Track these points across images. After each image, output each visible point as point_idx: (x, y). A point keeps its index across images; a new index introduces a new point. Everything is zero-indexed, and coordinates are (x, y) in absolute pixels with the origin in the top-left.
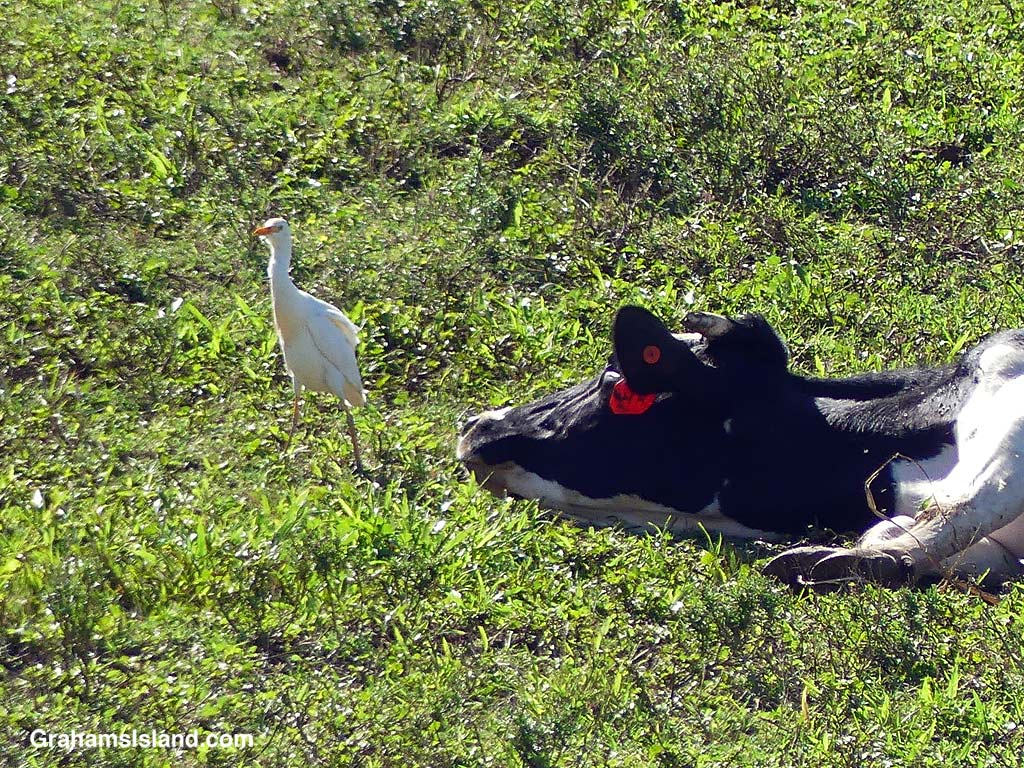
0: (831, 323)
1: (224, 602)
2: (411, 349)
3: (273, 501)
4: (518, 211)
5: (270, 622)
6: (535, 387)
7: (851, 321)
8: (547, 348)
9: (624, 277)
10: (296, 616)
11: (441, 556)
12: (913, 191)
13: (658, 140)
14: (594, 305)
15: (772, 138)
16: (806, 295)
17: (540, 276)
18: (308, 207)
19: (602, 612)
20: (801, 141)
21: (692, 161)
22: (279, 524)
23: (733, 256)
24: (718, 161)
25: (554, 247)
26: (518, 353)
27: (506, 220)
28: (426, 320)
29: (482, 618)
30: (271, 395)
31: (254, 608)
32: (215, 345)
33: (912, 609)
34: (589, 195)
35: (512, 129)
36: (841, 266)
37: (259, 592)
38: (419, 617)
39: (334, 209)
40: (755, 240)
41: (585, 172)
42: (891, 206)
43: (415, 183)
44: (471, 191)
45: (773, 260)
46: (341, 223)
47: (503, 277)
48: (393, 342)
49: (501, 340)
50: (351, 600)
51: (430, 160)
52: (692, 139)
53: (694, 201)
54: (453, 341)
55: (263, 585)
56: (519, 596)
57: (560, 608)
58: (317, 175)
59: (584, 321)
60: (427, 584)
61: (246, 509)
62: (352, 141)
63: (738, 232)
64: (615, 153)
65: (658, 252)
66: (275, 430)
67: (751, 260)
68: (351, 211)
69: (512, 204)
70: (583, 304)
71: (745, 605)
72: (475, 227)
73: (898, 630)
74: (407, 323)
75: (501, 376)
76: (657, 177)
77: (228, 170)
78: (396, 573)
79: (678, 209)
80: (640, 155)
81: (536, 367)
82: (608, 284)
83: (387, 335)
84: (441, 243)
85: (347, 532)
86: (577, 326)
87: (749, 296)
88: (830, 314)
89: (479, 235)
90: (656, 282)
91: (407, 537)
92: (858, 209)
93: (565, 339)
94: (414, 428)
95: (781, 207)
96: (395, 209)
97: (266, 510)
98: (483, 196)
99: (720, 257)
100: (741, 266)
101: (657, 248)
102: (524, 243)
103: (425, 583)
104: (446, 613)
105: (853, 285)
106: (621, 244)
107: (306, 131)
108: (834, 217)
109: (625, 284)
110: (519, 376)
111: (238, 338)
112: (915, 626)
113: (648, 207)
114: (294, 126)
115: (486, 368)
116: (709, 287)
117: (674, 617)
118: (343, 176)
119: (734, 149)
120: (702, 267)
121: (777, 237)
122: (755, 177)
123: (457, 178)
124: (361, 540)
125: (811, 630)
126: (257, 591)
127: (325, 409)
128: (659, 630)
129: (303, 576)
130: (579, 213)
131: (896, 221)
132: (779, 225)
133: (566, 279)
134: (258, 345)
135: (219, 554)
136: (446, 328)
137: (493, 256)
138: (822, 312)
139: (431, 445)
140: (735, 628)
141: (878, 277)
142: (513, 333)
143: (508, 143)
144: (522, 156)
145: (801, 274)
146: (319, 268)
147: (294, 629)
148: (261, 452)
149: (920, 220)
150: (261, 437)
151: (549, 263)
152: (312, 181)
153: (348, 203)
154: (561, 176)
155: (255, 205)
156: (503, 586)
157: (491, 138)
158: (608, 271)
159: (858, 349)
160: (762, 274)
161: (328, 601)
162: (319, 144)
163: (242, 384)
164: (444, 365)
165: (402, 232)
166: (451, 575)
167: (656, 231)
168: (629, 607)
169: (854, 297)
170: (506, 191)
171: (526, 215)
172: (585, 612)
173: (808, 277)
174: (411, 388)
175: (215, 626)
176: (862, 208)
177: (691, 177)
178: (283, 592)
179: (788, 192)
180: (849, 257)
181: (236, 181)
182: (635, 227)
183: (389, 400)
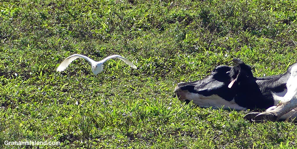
0: (259, 61)
1: (120, 126)
2: (162, 67)
3: (131, 103)
4: (187, 36)
5: (130, 130)
6: (191, 76)
7: (264, 60)
8: (194, 67)
9: (211, 50)
10: (136, 129)
11: (170, 115)
12: (278, 30)
13: (219, 19)
14: (204, 57)
15: (244, 19)
16: (253, 55)
17: (192, 50)
18: (138, 35)
19: (207, 128)
20: (252, 19)
21: (226, 24)
22: (132, 108)
23: (236, 46)
24: (232, 24)
25: (195, 44)
26: (187, 68)
27: (184, 37)
28: (165, 61)
29: (179, 129)
30: (130, 78)
31: (127, 127)
32: (117, 67)
33: (278, 127)
34: (203, 32)
35: (185, 17)
36: (261, 47)
37: (128, 124)
38: (165, 129)
39: (144, 35)
40: (241, 42)
41: (202, 27)
42: (272, 34)
43: (163, 29)
44: (176, 31)
45: (245, 47)
46: (146, 39)
47: (183, 51)
48: (158, 66)
49: (183, 65)
50: (149, 125)
51: (166, 24)
52: (227, 19)
53: (227, 33)
54: (172, 65)
55: (129, 122)
56: (188, 124)
57: (197, 127)
58: (140, 28)
59: (202, 61)
60: (166, 122)
61: (124, 105)
62: (148, 20)
63: (237, 40)
64: (209, 22)
65: (219, 45)
66: (131, 86)
67: (240, 46)
68: (148, 36)
69: (185, 34)
70: (202, 57)
71: (239, 126)
72: (176, 39)
73: (275, 131)
74: (161, 61)
75: (183, 73)
76: (218, 28)
77: (120, 27)
78: (159, 119)
79: (223, 35)
80: (214, 23)
81: (191, 71)
82: (207, 52)
83: (157, 64)
84: (169, 43)
85: (148, 110)
86: (200, 62)
87: (240, 55)
88: (259, 59)
89: (178, 41)
90: (219, 52)
91: (162, 111)
92: (265, 35)
93: (198, 65)
94: (163, 86)
95: (247, 34)
96: (158, 35)
97: (129, 105)
98: (179, 32)
99: (233, 46)
100: (238, 48)
101: (218, 44)
102: (188, 43)
103: (166, 121)
104: (171, 128)
105: (264, 52)
106: (210, 43)
107: (138, 18)
108: (259, 36)
109: (211, 52)
110: (187, 73)
111: (122, 65)
112: (279, 130)
113: (216, 34)
114: (135, 17)
115: (179, 71)
116: (230, 53)
117: (223, 129)
118: (146, 28)
119: (236, 21)
120: (229, 48)
121: (246, 41)
122: (241, 27)
123: (172, 28)
124: (151, 111)
125: (255, 131)
126: (127, 123)
127: (142, 81)
128: (220, 132)
129: (138, 120)
130: (201, 36)
131: (273, 38)
132: (247, 38)
133: (198, 51)
134: (127, 67)
135: (118, 115)
136: (170, 62)
137: (181, 46)
138: (257, 58)
139: (167, 90)
140: (237, 131)
141: (269, 50)
142: (186, 63)
143: (184, 20)
144: (187, 23)
145: (252, 50)
146: (141, 49)
147: (136, 132)
148: (128, 92)
149: (279, 37)
150: (127, 88)
151: (194, 47)
152: (139, 29)
153: (147, 34)
154: (196, 27)
155: (126, 35)
156: (184, 122)
157: (180, 19)
158: (207, 49)
159: (265, 67)
160: (243, 50)
161: (144, 126)
162: (141, 21)
163: (123, 76)
164: (170, 71)
165: (160, 40)
166: (172, 119)
167: (218, 40)
168: (213, 126)
169: (264, 55)
170: (184, 31)
171: (188, 36)
172: (202, 128)
173: (253, 50)
174: (162, 76)
175: (118, 131)
176: (266, 34)
177: (226, 28)
178: (133, 124)
179: (249, 31)
180: (263, 46)
181: (122, 30)
182: (214, 39)
183: (157, 79)
